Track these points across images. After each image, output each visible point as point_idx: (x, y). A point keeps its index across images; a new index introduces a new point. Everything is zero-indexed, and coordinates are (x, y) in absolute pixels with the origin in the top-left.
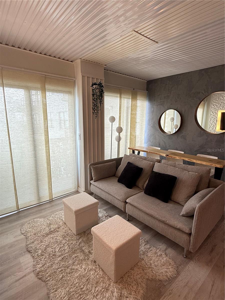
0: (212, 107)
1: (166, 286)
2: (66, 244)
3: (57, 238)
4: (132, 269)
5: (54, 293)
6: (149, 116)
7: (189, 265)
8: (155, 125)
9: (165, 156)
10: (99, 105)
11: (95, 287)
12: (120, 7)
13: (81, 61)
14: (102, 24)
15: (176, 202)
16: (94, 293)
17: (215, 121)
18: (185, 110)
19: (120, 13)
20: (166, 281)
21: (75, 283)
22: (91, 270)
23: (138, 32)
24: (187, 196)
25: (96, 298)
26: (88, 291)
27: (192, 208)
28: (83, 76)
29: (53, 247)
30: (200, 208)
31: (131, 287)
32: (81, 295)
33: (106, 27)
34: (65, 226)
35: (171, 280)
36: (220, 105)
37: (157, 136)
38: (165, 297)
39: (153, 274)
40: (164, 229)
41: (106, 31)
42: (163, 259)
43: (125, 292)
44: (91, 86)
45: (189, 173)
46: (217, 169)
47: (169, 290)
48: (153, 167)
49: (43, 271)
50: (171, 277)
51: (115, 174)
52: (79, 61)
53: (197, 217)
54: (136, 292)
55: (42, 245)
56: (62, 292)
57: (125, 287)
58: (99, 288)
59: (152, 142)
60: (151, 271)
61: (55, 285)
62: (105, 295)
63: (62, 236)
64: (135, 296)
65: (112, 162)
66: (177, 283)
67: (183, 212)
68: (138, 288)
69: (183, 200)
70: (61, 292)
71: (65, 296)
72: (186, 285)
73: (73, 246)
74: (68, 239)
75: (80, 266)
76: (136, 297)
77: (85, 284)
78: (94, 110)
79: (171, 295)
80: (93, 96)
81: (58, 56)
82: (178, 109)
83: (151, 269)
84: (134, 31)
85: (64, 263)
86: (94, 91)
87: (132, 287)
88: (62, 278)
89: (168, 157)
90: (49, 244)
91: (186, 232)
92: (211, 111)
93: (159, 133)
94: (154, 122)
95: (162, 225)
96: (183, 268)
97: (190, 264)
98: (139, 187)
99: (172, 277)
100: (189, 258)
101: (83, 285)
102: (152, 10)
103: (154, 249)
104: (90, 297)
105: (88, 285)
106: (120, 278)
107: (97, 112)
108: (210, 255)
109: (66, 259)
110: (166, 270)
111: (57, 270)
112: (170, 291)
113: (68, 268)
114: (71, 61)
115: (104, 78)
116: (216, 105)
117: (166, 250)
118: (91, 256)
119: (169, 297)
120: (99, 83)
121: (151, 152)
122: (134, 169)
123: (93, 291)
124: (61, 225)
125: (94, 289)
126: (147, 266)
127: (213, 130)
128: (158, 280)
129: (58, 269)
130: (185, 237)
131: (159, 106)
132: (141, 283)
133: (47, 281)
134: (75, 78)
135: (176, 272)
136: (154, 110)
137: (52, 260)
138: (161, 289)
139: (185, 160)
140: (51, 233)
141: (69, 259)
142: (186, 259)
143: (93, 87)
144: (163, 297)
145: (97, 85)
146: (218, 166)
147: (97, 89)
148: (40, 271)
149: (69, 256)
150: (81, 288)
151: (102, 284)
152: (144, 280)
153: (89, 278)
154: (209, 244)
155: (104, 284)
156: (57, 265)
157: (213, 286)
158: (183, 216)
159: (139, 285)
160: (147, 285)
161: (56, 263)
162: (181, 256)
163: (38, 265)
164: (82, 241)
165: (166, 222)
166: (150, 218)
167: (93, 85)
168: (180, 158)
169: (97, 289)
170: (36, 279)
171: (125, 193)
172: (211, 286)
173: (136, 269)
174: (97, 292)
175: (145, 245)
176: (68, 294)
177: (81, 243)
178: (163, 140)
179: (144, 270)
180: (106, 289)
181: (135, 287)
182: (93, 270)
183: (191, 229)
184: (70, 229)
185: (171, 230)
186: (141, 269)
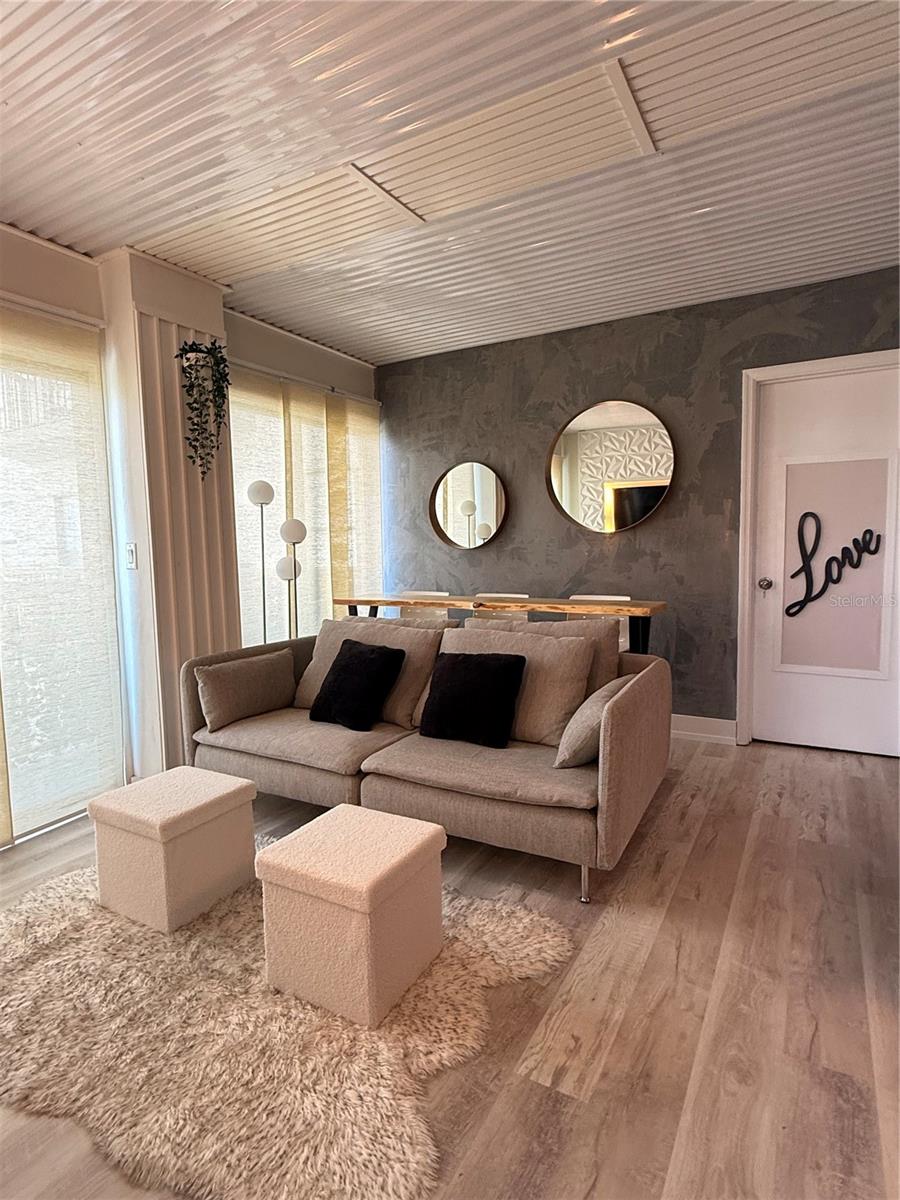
0: (583, 473)
1: (550, 987)
2: (134, 971)
3: (81, 964)
4: (427, 973)
5: (125, 1135)
6: (391, 490)
7: (601, 918)
8: (417, 522)
9: (472, 608)
10: (212, 427)
11: (303, 1063)
12: (264, 99)
13: (131, 254)
14: (204, 138)
15: (532, 743)
16: (301, 1081)
17: (599, 519)
18: (514, 463)
19: (268, 115)
20: (546, 974)
21: (213, 1075)
22: (270, 1018)
23: (365, 171)
24: (563, 712)
25: (315, 1091)
26: (276, 1081)
27: (589, 729)
28: (141, 313)
29: (71, 996)
30: (612, 712)
31: (434, 1022)
32: (249, 1102)
33: (221, 149)
34: (108, 916)
35: (559, 970)
36: (608, 465)
37: (428, 561)
38: (551, 1015)
39: (498, 968)
40: (509, 825)
41: (224, 162)
42: (520, 920)
43: (419, 1042)
44: (177, 357)
45: (560, 642)
46: (633, 620)
47: (558, 994)
48: (437, 644)
49: (51, 1083)
50: (556, 961)
51: (294, 698)
52: (122, 255)
53: (607, 743)
54: (458, 1030)
55: (12, 1003)
56: (162, 1118)
57: (414, 1027)
58: (316, 1061)
59: (413, 583)
60: (492, 962)
61: (125, 1108)
62: (349, 1073)
63: (105, 950)
64: (455, 1041)
65: (277, 653)
66: (579, 971)
67: (563, 753)
68: (459, 1019)
69: (555, 727)
70: (157, 1121)
71: (184, 1126)
72: (607, 968)
73: (169, 970)
74: (135, 955)
75: (220, 1019)
76: (461, 1042)
77: (258, 1066)
78: (195, 447)
79: (570, 1005)
80: (187, 391)
81: (29, 225)
82: (491, 461)
83: (489, 957)
84: (354, 165)
85: (143, 1031)
86: (190, 373)
87: (440, 1021)
88: (149, 1077)
89: (481, 608)
90: (46, 990)
91: (581, 806)
92: (583, 485)
93: (433, 547)
94: (413, 512)
95: (501, 813)
96: (586, 930)
97: (604, 914)
98: (397, 721)
99: (561, 959)
100: (599, 902)
101: (250, 1070)
102: (370, 124)
103: (486, 905)
104: (291, 1097)
105: (273, 1066)
106: (391, 1011)
107: (208, 454)
108: (656, 880)
109: (149, 1016)
110: (538, 946)
111: (119, 1061)
112: (564, 997)
113: (165, 1040)
114: (85, 254)
115: (225, 333)
116: (597, 468)
117: (522, 899)
118: (254, 980)
119: (563, 1013)
120: (209, 346)
121: (421, 603)
122: (372, 656)
123: (297, 1075)
124: (87, 917)
125: (298, 1069)
126: (472, 954)
127: (596, 524)
128: (520, 981)
129: (121, 1054)
130: (581, 824)
131: (425, 452)
132: (468, 1002)
133: (80, 1109)
134: (102, 319)
135: (568, 945)
136: (408, 468)
137: (84, 1035)
138: (534, 1000)
139: (539, 609)
140: (46, 952)
141: (161, 1013)
142: (588, 907)
143: (188, 359)
144: (546, 1017)
145: (202, 352)
146: (638, 612)
147: (202, 366)
148: (35, 1085)
149: (156, 1003)
150: (243, 1081)
151: (325, 1045)
152: (474, 991)
153: (267, 1045)
154: (645, 856)
155: (334, 1043)
156: (109, 1045)
157: (678, 949)
158: (563, 766)
159: (462, 1008)
160: (486, 1002)
161: (103, 1042)
162: (575, 903)
163: (17, 1069)
164: (203, 946)
165: (516, 793)
166: (457, 803)
167: (184, 351)
168: (522, 607)
169: (310, 1065)
170: (22, 1121)
171: (349, 745)
172: (674, 950)
173: (438, 970)
174: (315, 1074)
175: (453, 900)
176: (195, 1116)
177: (198, 953)
178: (450, 574)
179: (468, 966)
180: (347, 1055)
181: (450, 1018)
182: (276, 1019)
183: (594, 794)
184: (134, 923)
185: (533, 817)
186: (456, 967)
